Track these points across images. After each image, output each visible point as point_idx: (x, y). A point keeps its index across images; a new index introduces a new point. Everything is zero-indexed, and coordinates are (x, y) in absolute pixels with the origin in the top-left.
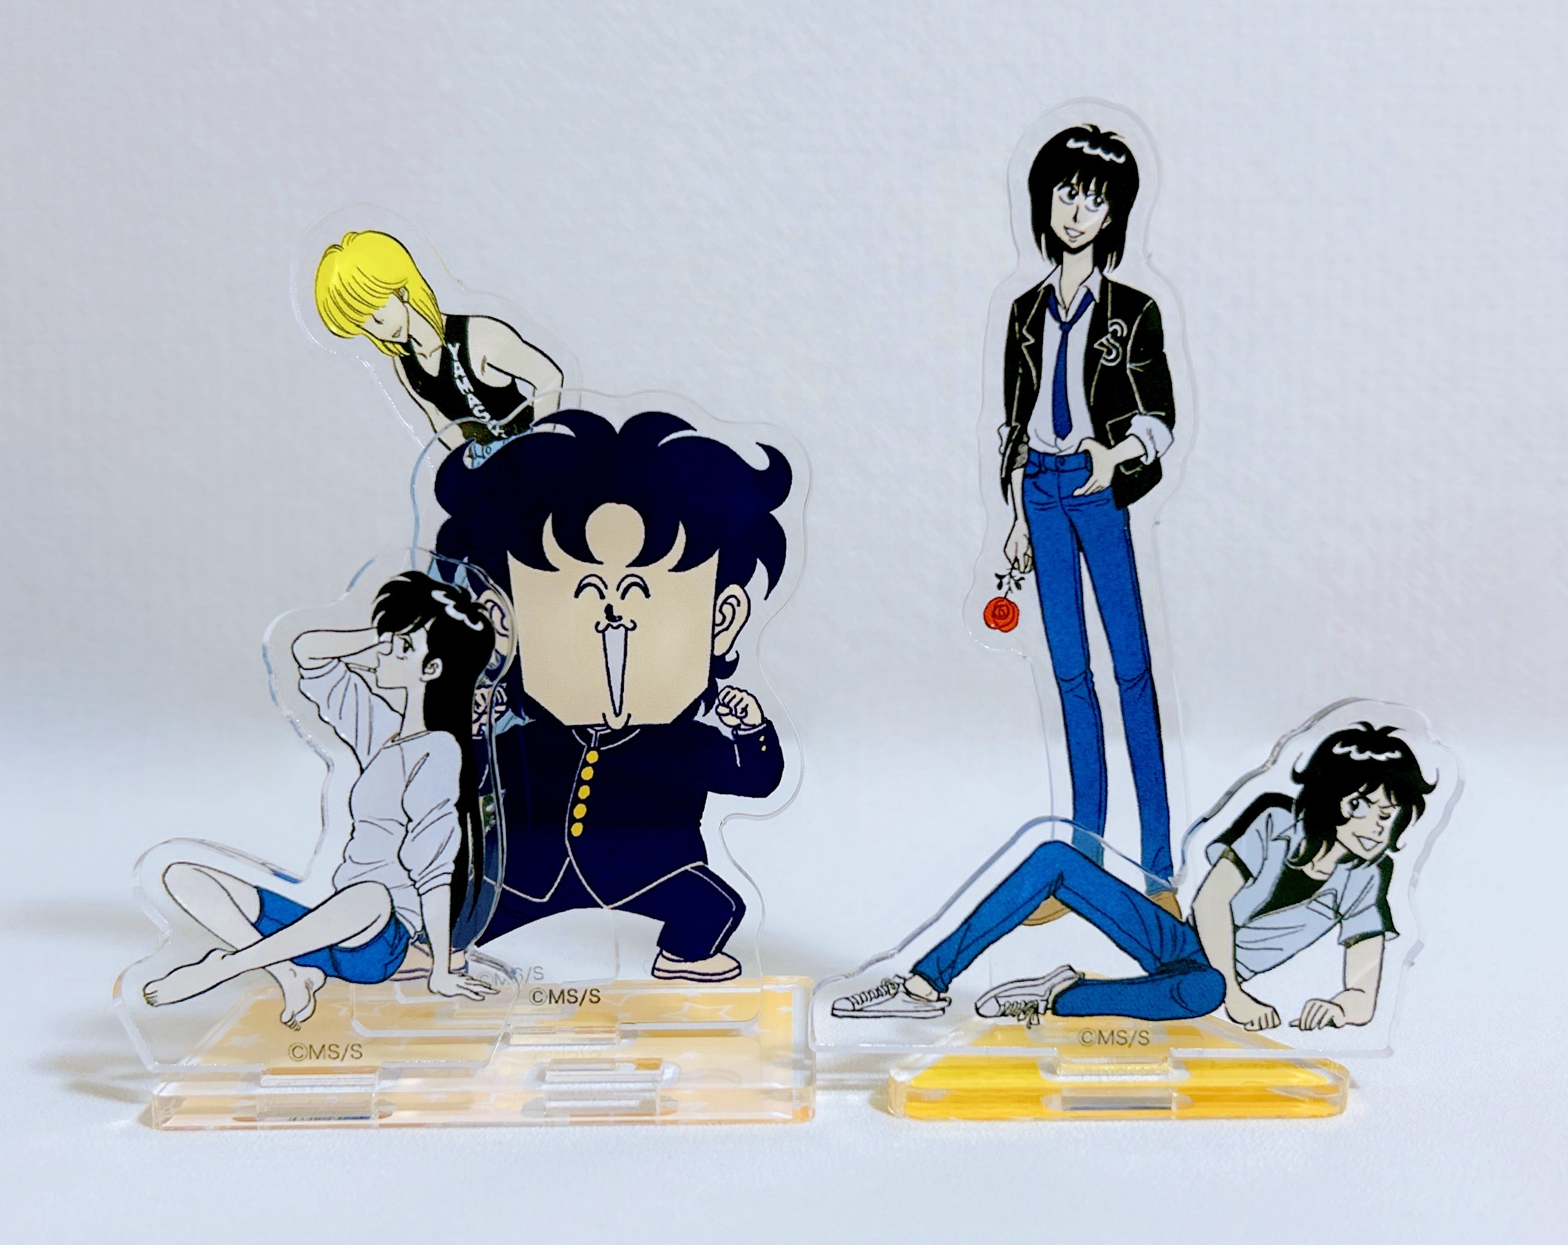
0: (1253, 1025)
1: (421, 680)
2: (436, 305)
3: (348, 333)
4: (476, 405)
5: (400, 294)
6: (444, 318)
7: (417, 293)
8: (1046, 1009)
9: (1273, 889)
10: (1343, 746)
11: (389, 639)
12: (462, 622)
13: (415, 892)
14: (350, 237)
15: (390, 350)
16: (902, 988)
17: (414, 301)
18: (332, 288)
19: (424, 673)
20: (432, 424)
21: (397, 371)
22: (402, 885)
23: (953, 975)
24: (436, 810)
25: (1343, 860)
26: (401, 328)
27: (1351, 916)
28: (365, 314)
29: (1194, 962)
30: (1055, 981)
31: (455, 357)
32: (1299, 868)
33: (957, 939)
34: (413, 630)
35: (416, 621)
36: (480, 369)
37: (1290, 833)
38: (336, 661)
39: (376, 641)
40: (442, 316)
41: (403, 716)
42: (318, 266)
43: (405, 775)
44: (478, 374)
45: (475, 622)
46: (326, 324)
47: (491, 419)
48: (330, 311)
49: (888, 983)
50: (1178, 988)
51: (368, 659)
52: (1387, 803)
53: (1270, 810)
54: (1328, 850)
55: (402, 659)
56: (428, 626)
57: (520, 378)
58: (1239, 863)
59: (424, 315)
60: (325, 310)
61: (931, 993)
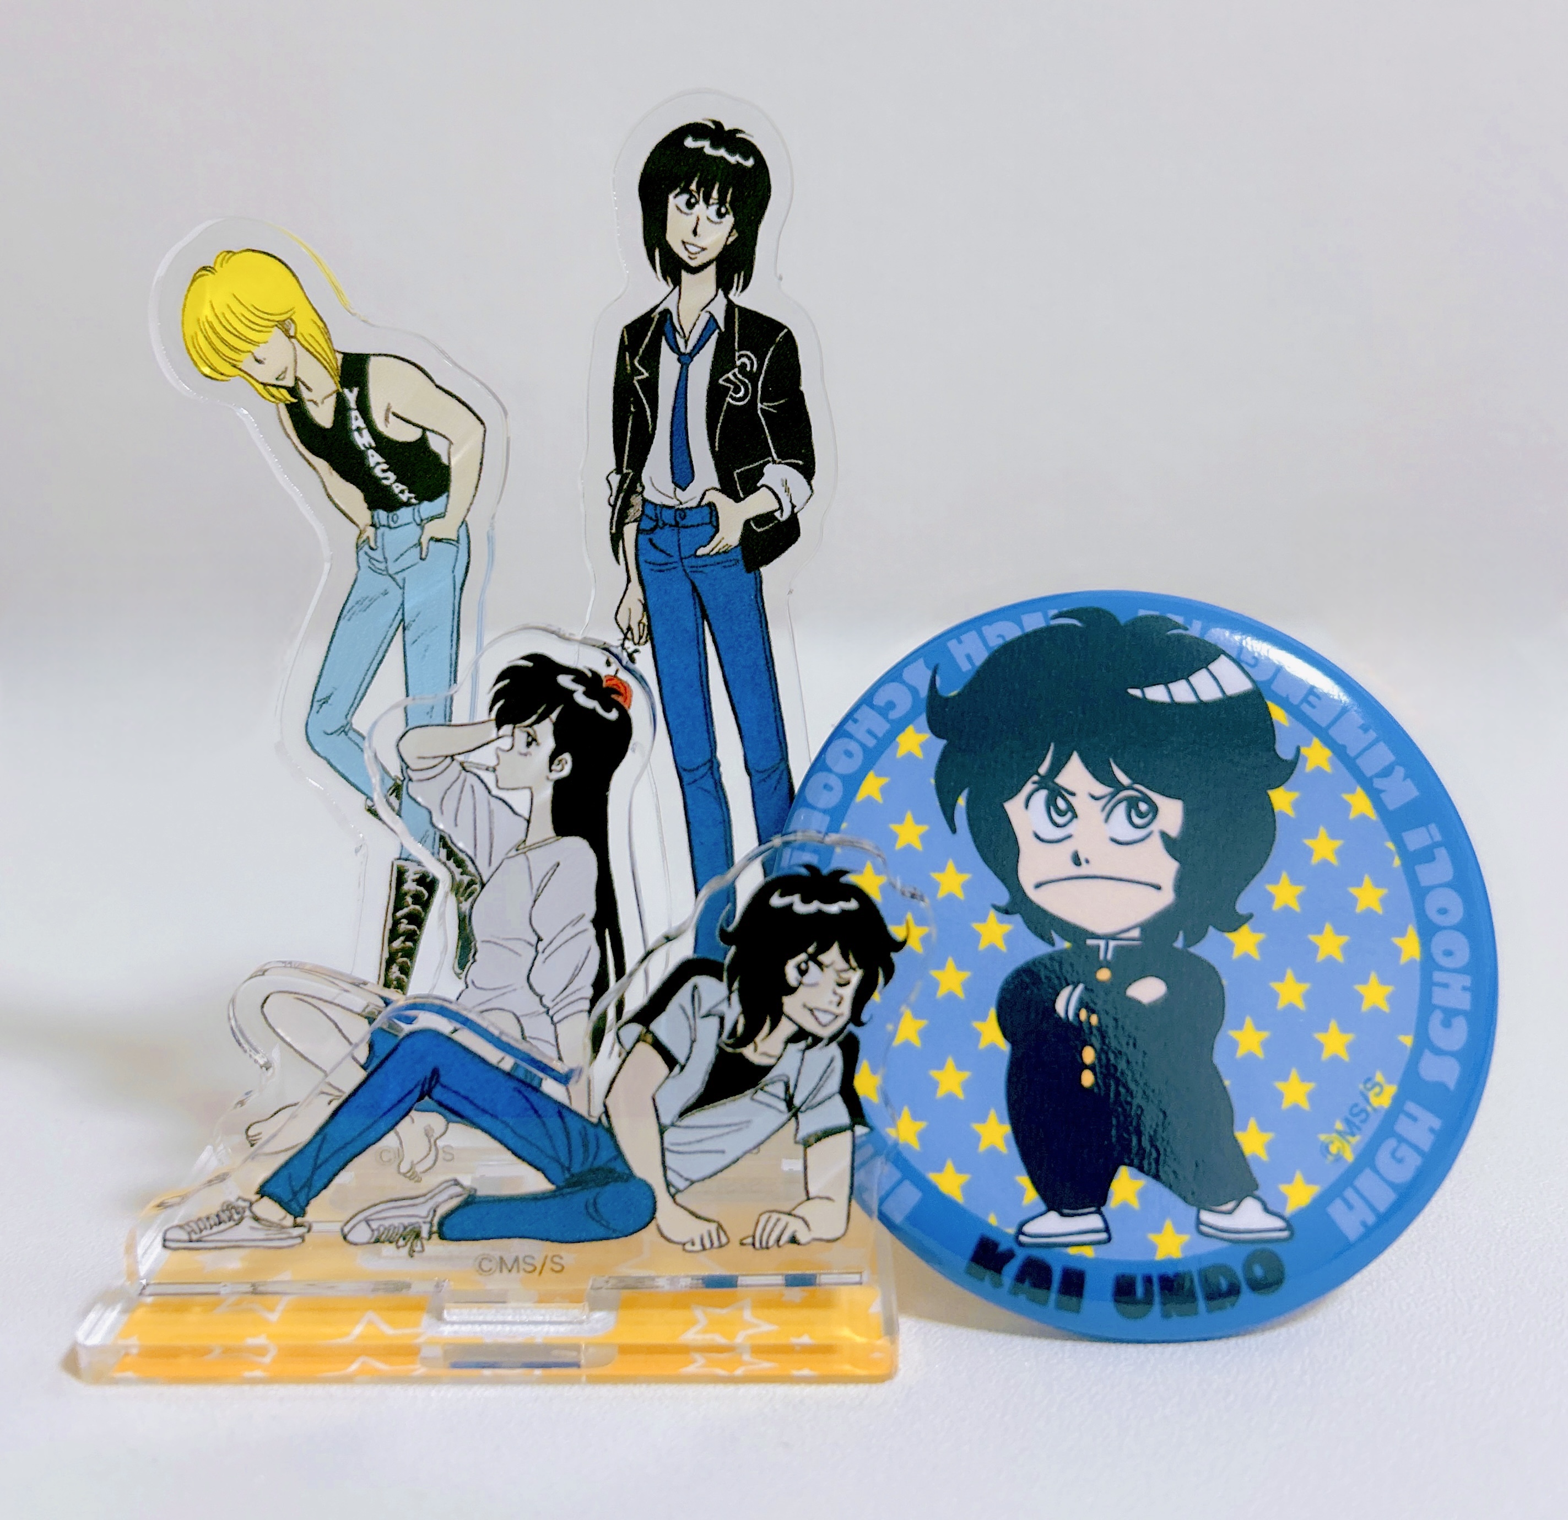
0: (693, 1244)
1: (548, 779)
2: (329, 340)
3: (222, 374)
4: (378, 464)
5: (285, 327)
6: (340, 357)
7: (306, 326)
8: (431, 1233)
9: (707, 1079)
10: (782, 895)
11: (509, 732)
12: (594, 711)
13: (549, 1019)
14: (223, 259)
15: (273, 396)
16: (247, 1213)
17: (303, 336)
18: (203, 319)
19: (551, 771)
20: (325, 486)
21: (281, 421)
22: (534, 1013)
23: (311, 1196)
24: (569, 927)
25: (796, 1038)
26: (286, 369)
27: (812, 1108)
28: (243, 352)
29: (612, 1171)
30: (439, 1199)
31: (353, 405)
32: (738, 1050)
33: (312, 1151)
34: (538, 721)
35: (540, 711)
36: (383, 418)
37: (724, 1008)
38: (449, 760)
39: (494, 736)
40: (337, 354)
41: (529, 821)
42: (186, 293)
43: (532, 888)
44: (381, 426)
45: (608, 710)
46: (196, 364)
47: (396, 481)
48: (201, 348)
49: (229, 1207)
50: (595, 1204)
51: (486, 756)
52: (845, 966)
53: (696, 980)
54: (773, 1027)
55: (525, 755)
56: (554, 716)
57: (433, 431)
58: (658, 1045)
59: (315, 353)
60: (195, 347)
61: (285, 1218)
